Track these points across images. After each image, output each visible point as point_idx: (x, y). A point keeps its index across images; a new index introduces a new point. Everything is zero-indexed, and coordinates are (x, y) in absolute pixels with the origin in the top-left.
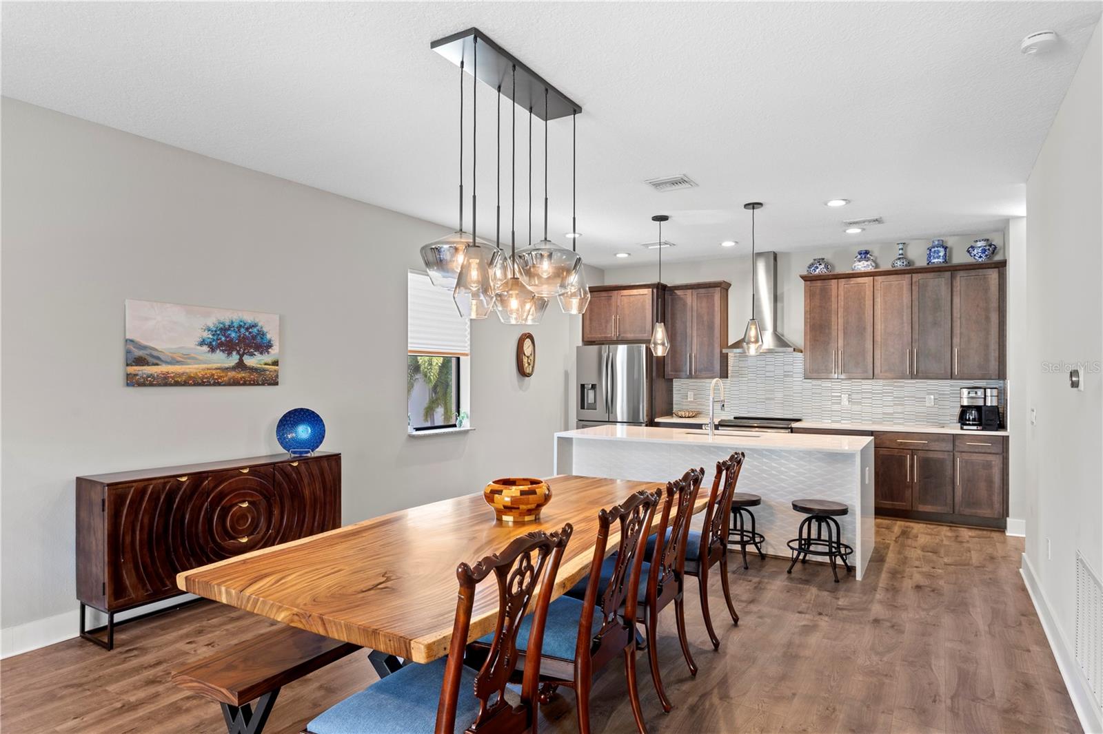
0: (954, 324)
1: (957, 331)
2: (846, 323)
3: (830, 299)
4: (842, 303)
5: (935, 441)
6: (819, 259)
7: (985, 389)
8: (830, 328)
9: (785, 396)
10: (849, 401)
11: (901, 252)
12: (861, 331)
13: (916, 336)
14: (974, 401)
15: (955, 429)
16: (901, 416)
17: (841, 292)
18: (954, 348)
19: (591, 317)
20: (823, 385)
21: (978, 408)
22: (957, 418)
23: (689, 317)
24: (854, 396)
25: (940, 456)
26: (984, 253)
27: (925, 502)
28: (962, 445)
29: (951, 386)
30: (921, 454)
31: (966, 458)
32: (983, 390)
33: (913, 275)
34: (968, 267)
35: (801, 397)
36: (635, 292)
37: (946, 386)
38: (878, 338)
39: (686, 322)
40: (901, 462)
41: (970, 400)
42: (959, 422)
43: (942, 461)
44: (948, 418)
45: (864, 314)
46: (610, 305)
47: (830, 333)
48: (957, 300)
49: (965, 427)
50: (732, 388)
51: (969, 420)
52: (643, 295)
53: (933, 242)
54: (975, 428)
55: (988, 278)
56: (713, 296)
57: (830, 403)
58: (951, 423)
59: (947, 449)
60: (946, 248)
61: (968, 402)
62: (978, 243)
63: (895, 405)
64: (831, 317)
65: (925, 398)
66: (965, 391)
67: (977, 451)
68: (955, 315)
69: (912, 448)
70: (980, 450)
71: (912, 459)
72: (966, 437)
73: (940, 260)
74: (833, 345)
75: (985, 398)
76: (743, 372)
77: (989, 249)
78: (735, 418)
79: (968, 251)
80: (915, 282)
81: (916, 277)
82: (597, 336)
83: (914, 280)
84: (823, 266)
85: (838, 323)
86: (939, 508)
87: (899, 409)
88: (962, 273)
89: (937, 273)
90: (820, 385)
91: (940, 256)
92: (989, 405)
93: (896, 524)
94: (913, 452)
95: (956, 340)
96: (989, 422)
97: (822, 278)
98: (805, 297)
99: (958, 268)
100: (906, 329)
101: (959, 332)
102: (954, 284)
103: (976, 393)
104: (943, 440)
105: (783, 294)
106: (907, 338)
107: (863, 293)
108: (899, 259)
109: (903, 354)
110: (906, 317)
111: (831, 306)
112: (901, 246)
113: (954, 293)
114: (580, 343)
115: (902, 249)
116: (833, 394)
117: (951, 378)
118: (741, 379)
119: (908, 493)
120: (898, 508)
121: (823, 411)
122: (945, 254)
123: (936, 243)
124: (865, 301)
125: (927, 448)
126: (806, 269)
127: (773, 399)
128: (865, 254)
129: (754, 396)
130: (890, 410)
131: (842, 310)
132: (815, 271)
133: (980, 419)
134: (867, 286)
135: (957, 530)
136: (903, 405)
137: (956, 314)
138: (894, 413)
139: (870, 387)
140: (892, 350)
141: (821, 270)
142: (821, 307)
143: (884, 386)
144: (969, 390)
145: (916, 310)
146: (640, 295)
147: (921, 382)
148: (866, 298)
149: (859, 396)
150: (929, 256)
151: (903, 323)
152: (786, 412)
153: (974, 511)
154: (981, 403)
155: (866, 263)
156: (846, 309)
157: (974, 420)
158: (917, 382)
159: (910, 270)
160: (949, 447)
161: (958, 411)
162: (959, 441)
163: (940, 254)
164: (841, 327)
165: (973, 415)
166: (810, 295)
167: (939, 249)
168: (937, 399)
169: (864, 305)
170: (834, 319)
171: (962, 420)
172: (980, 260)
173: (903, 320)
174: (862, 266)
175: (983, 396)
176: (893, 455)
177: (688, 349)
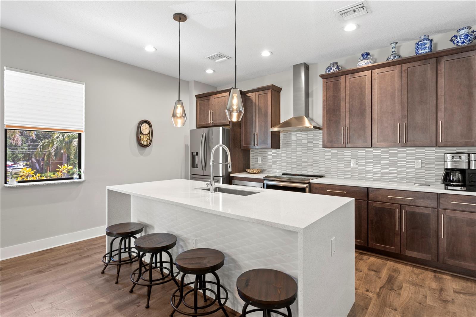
0: (439, 101)
1: (441, 106)
2: (351, 107)
3: (340, 90)
4: (348, 92)
5: (421, 198)
6: (334, 63)
7: (469, 154)
8: (340, 111)
9: (314, 160)
10: (356, 164)
11: (394, 50)
12: (362, 112)
13: (405, 113)
14: (457, 164)
15: (440, 189)
16: (395, 175)
17: (348, 84)
18: (438, 121)
19: (201, 112)
20: (338, 153)
21: (462, 171)
22: (441, 179)
23: (254, 110)
24: (360, 160)
25: (426, 211)
26: (467, 38)
27: (412, 249)
28: (446, 203)
29: (436, 152)
30: (408, 208)
31: (450, 215)
32: (467, 155)
33: (403, 65)
34: (451, 52)
35: (324, 161)
36: (221, 95)
37: (431, 152)
38: (375, 116)
39: (252, 113)
40: (391, 213)
41: (454, 164)
42: (443, 183)
43: (427, 216)
44: (434, 178)
45: (365, 98)
46: (209, 104)
47: (340, 115)
48: (441, 81)
49: (449, 188)
50: (283, 155)
51: (453, 181)
52: (225, 96)
53: (420, 38)
54: (459, 188)
55: (470, 59)
56: (267, 95)
57: (343, 165)
58: (436, 181)
59: (432, 205)
60: (431, 41)
61: (452, 165)
62: (461, 31)
63: (390, 167)
64: (341, 103)
65: (414, 162)
66: (449, 156)
67: (461, 209)
68: (439, 93)
69: (400, 202)
70: (464, 209)
71: (400, 212)
72: (449, 196)
73: (426, 51)
74: (342, 123)
75: (469, 162)
76: (289, 145)
77: (471, 35)
78: (283, 174)
79: (451, 40)
80: (405, 70)
81: (405, 66)
82: (203, 123)
83: (403, 69)
84: (335, 67)
85: (345, 106)
86: (425, 255)
87: (394, 170)
88: (446, 58)
89: (423, 61)
90: (337, 153)
91: (426, 47)
92: (473, 168)
93: (386, 264)
94: (402, 206)
95: (441, 114)
96: (473, 183)
97: (335, 75)
98: (323, 90)
99: (442, 54)
100: (397, 108)
101: (443, 107)
102: (439, 68)
103: (460, 157)
104: (428, 198)
105: (312, 92)
106: (398, 115)
107: (364, 84)
108: (392, 55)
109: (395, 127)
110: (397, 99)
111: (341, 95)
112: (393, 45)
113: (439, 76)
114: (194, 127)
115: (395, 47)
116: (345, 159)
117: (436, 146)
118: (287, 149)
119: (397, 239)
120: (388, 250)
121: (338, 170)
122: (431, 45)
123: (423, 38)
124: (365, 89)
125: (413, 204)
126: (325, 71)
127: (306, 162)
128: (366, 55)
129: (295, 160)
130: (386, 171)
131: (348, 97)
132: (330, 71)
133: (464, 181)
134: (367, 78)
135: (441, 278)
136: (396, 167)
137: (441, 92)
138: (390, 173)
139: (371, 154)
140: (386, 125)
141: (334, 70)
142: (333, 96)
143: (382, 153)
144: (453, 155)
145: (405, 92)
146: (223, 97)
147: (411, 150)
148: (366, 87)
149: (364, 160)
150: (417, 49)
151: (395, 103)
152: (314, 171)
153: (458, 262)
154: (464, 166)
155: (366, 61)
156: (351, 97)
157: (458, 181)
158: (407, 150)
159: (401, 62)
160: (434, 204)
161: (442, 172)
162: (443, 199)
163: (426, 46)
164: (348, 110)
165: (457, 176)
166: (326, 89)
167: (425, 41)
168: (424, 163)
169: (365, 92)
170: (342, 104)
171: (446, 181)
172: (463, 45)
173: (395, 101)
174: (363, 64)
175: (467, 161)
176: (385, 208)
177: (253, 130)
